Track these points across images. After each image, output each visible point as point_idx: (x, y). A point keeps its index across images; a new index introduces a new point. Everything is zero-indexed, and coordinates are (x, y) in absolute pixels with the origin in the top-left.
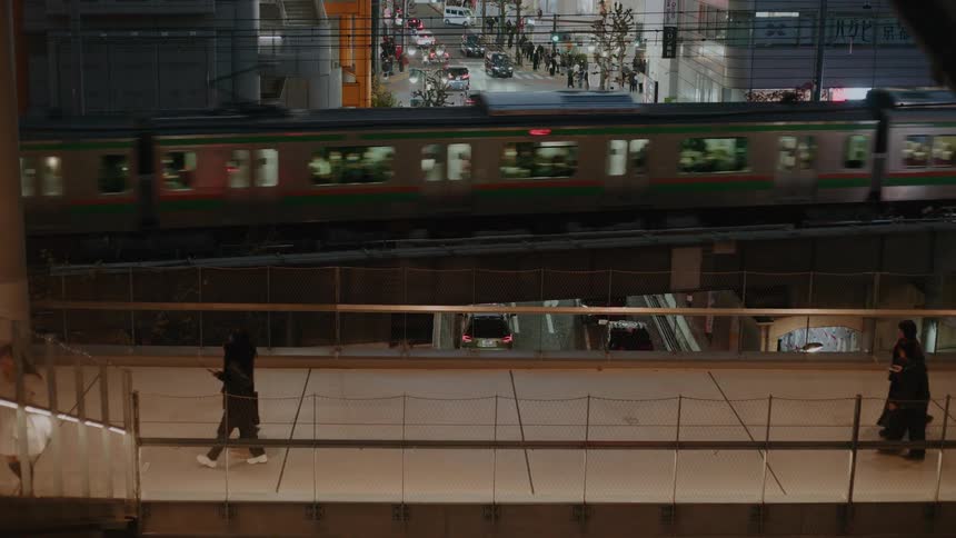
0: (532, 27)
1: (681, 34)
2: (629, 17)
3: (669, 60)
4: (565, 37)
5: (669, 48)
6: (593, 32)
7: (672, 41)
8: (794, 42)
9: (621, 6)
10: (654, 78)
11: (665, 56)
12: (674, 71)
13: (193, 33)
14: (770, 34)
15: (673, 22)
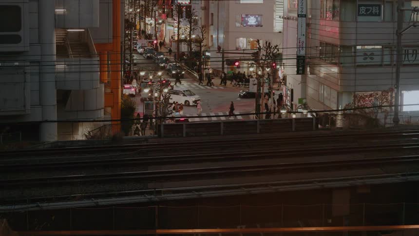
0: (208, 57)
1: (308, 60)
2: (276, 50)
3: (300, 76)
4: (231, 62)
5: (301, 68)
6: (252, 60)
7: (302, 64)
8: (379, 63)
9: (269, 43)
10: (289, 86)
11: (298, 73)
12: (304, 83)
13: (17, 64)
14: (365, 59)
15: (303, 53)
